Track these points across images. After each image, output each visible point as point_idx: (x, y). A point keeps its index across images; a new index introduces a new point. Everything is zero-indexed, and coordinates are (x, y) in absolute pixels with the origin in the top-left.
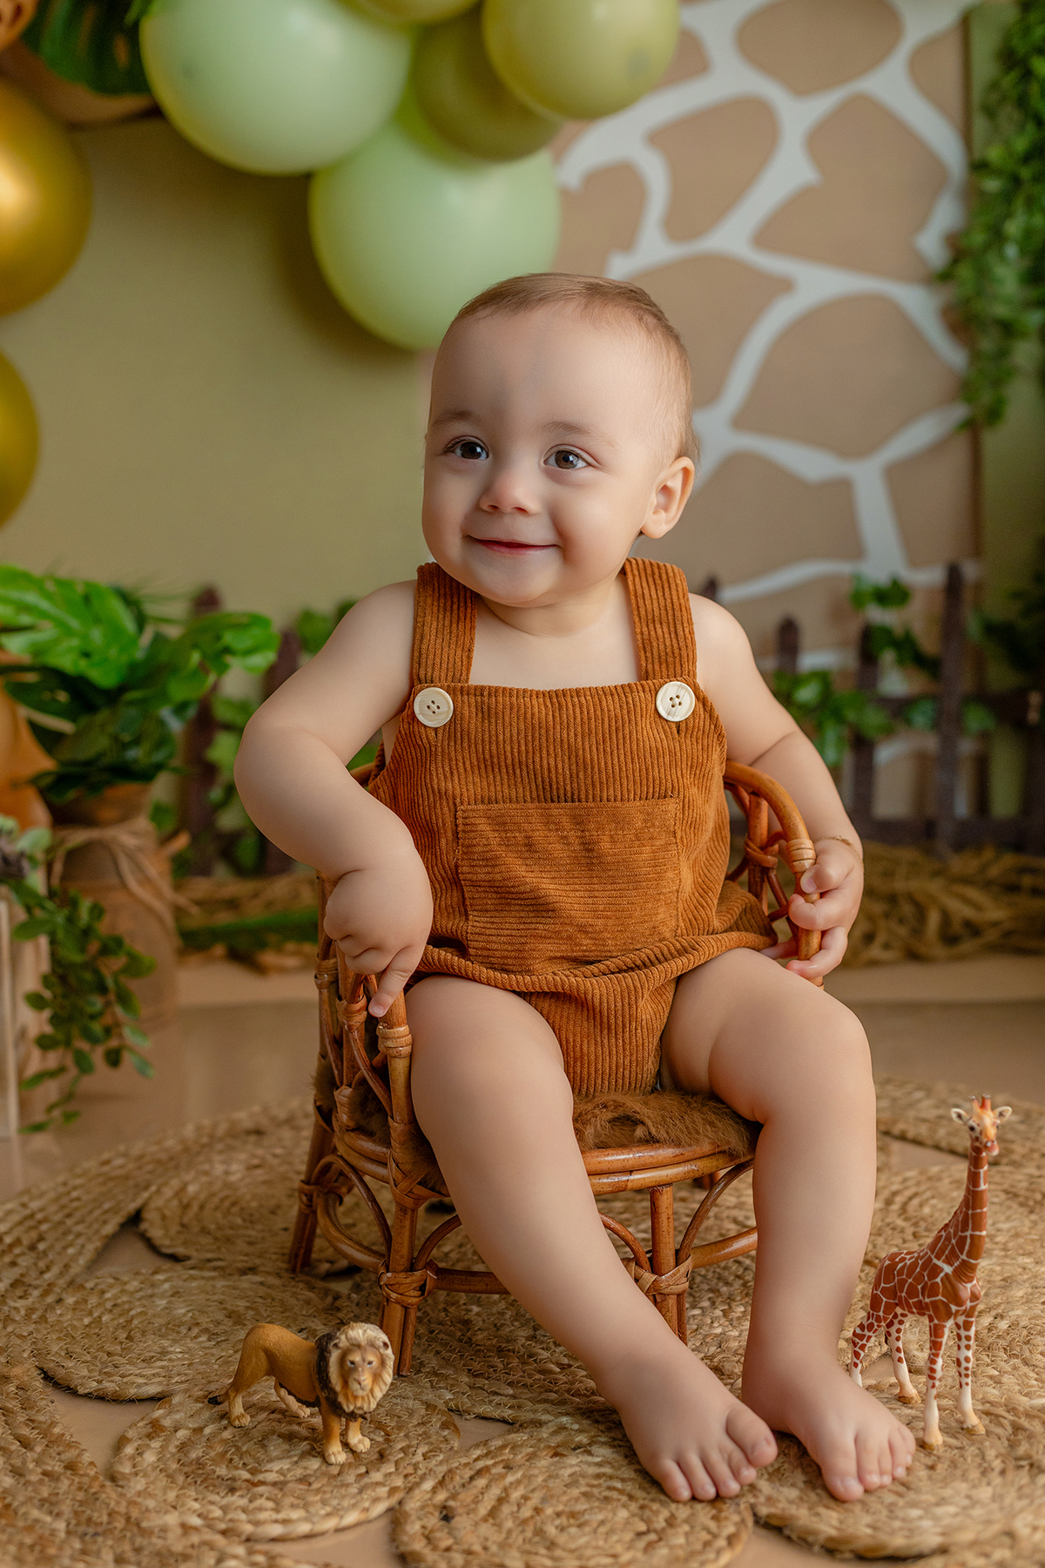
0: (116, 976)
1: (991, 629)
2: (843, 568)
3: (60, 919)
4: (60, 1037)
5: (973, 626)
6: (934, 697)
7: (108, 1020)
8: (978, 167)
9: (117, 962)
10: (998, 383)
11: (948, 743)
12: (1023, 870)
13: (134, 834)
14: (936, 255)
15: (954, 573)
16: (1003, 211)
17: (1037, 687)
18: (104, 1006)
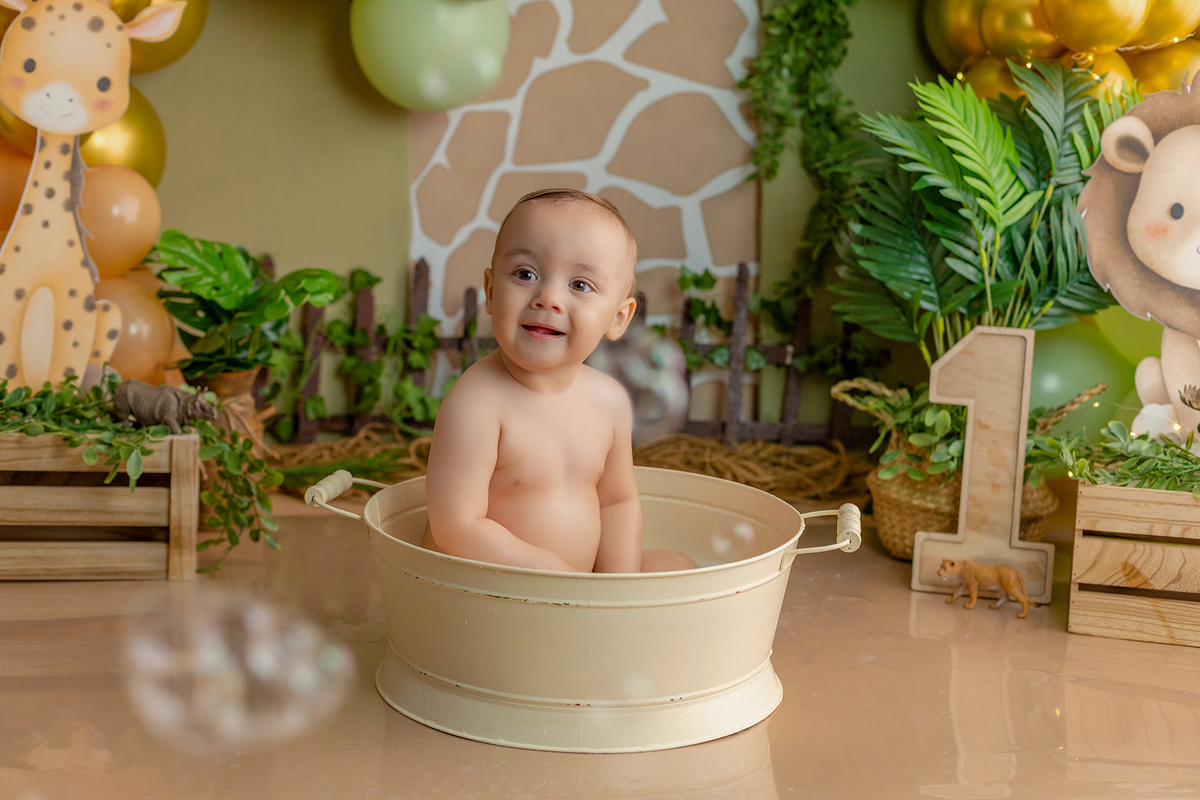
0: (257, 484)
1: (765, 304)
2: (676, 264)
3: (226, 447)
4: (222, 521)
5: (753, 302)
6: (729, 346)
7: (251, 512)
8: (768, 19)
9: (256, 477)
10: (774, 153)
11: (735, 375)
12: (779, 455)
13: (241, 404)
14: (739, 72)
15: (742, 269)
16: (781, 47)
17: (791, 343)
18: (249, 504)
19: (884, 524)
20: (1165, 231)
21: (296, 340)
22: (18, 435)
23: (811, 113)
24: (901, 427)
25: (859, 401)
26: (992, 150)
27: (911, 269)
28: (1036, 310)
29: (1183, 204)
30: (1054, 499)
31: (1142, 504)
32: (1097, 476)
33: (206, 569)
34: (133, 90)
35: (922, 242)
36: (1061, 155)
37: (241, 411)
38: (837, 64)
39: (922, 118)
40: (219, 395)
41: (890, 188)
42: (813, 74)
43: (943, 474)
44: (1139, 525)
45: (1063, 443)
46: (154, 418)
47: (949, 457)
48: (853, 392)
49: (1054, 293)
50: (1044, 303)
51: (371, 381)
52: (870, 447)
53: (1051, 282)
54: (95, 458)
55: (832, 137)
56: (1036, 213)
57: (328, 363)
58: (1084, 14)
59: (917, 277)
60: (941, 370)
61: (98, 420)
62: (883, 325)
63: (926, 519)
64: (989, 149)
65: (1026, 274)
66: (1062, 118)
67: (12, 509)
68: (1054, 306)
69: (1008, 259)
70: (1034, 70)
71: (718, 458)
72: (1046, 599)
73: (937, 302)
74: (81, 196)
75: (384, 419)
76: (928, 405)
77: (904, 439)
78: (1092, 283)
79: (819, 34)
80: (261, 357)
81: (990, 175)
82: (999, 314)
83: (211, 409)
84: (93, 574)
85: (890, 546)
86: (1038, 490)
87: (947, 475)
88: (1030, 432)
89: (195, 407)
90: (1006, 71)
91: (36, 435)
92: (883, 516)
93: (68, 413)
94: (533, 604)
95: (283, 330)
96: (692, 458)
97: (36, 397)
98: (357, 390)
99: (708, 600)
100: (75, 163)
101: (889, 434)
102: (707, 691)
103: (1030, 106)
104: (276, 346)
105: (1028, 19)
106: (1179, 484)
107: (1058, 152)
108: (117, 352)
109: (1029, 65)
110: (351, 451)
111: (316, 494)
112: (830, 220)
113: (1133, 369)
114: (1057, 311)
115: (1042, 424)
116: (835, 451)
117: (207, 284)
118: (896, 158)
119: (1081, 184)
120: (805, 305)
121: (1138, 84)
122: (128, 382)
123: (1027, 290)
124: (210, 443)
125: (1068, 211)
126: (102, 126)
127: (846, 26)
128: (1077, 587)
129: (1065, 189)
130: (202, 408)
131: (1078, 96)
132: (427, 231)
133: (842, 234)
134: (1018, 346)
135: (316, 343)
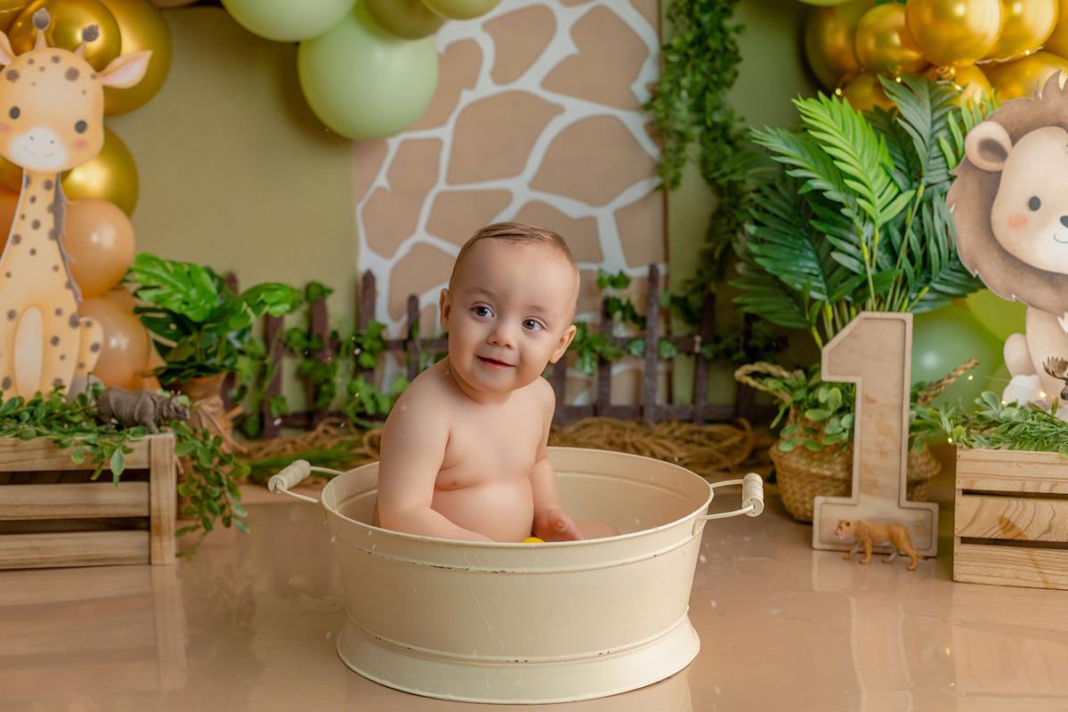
0: (227, 475)
1: (674, 300)
2: (594, 267)
3: (199, 444)
4: (197, 509)
5: (664, 299)
6: (644, 338)
7: (222, 501)
8: (667, 48)
9: (227, 469)
10: (677, 166)
11: (650, 364)
12: (692, 433)
13: (212, 405)
14: (643, 95)
15: (653, 270)
16: (679, 72)
17: (699, 333)
18: (221, 494)
19: (785, 492)
20: (1025, 222)
21: (260, 347)
22: (13, 439)
23: (708, 130)
24: (798, 404)
25: (760, 383)
26: (868, 156)
27: (801, 264)
28: (913, 296)
29: (1040, 197)
30: (937, 463)
31: (1014, 464)
32: (973, 441)
33: (184, 552)
34: (108, 132)
35: (809, 239)
36: (930, 158)
37: (212, 412)
38: (729, 85)
39: (805, 130)
40: (191, 398)
41: (780, 193)
42: (708, 95)
43: (837, 444)
44: (1012, 483)
45: (942, 413)
46: (134, 421)
47: (841, 429)
48: (755, 375)
49: (928, 280)
50: (920, 290)
51: (327, 381)
52: (771, 423)
53: (925, 271)
54: (82, 457)
55: (728, 150)
56: (910, 210)
57: (288, 366)
58: (945, 33)
59: (806, 271)
60: (830, 352)
61: (84, 424)
62: (780, 315)
63: (823, 485)
64: (866, 155)
65: (903, 265)
66: (929, 125)
67: (10, 506)
68: (930, 291)
69: (887, 251)
70: (903, 84)
71: (638, 438)
72: (933, 552)
73: (825, 292)
74: (63, 227)
75: (340, 414)
76: (820, 384)
77: (801, 415)
78: (962, 270)
79: (713, 59)
80: (227, 363)
81: (868, 178)
82: (881, 300)
83: (184, 410)
84: (84, 561)
85: (792, 511)
86: (922, 456)
87: (840, 444)
88: (913, 404)
89: (170, 409)
90: (878, 85)
91: (28, 439)
92: (786, 483)
93: (57, 419)
94: (474, 572)
95: (246, 339)
96: (614, 438)
97: (29, 405)
98: (315, 388)
99: (629, 563)
100: (57, 197)
101: (787, 412)
102: (631, 645)
103: (900, 116)
104: (242, 352)
105: (896, 39)
106: (1046, 445)
107: (927, 155)
108: (99, 363)
109: (899, 80)
110: (312, 443)
111: (278, 482)
112: (728, 224)
113: (1002, 344)
114: (932, 296)
115: (923, 397)
116: (741, 427)
117: (178, 300)
118: (784, 165)
119: (948, 183)
120: (710, 299)
121: (996, 93)
122: (110, 389)
123: (905, 278)
124: (184, 441)
125: (938, 207)
126: (81, 164)
127: (736, 52)
128: (960, 540)
129: (935, 188)
130: (176, 410)
131: (943, 105)
132: (373, 246)
133: (740, 235)
134: (898, 328)
135: (277, 349)
